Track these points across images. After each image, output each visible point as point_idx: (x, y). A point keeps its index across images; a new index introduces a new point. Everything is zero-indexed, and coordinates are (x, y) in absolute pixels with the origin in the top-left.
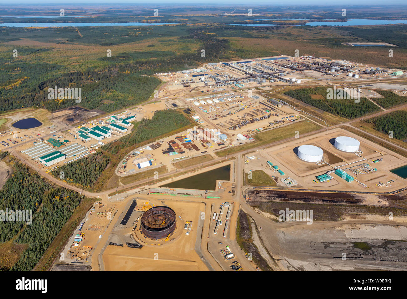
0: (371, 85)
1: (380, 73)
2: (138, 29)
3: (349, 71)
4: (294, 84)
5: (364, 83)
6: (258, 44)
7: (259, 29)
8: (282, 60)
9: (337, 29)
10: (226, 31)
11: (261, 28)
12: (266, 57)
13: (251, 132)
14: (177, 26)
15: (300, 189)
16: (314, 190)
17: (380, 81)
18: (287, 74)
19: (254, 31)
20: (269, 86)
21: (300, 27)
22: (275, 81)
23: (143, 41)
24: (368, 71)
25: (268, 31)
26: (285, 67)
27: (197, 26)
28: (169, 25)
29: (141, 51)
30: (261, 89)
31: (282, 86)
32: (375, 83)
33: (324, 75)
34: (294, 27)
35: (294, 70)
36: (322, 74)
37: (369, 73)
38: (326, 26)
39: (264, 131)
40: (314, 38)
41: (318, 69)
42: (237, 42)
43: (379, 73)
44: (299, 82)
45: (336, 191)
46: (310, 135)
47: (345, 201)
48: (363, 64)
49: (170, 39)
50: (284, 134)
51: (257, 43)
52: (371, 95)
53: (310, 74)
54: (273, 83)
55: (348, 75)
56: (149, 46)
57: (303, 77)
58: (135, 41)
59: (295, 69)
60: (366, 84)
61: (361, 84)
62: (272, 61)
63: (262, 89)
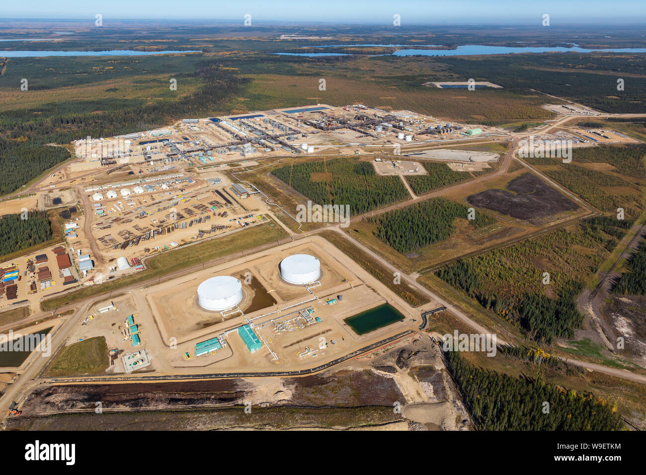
0: (423, 152)
1: (449, 131)
2: (115, 61)
3: (403, 130)
4: (301, 155)
5: (414, 149)
6: (295, 86)
7: (315, 61)
8: (312, 113)
9: (433, 60)
10: (259, 65)
11: (319, 59)
12: (292, 107)
13: (151, 251)
14: (187, 55)
15: (144, 377)
16: (170, 376)
17: (442, 145)
18: (303, 136)
19: (306, 65)
20: (256, 160)
21: (379, 58)
22: (273, 150)
23: (107, 82)
24: (432, 129)
25: (328, 64)
26: (308, 125)
27: (221, 56)
28: (173, 55)
29: (86, 99)
30: (238, 165)
31: (279, 158)
32: (431, 149)
33: (360, 137)
34: (371, 58)
35: (319, 128)
36: (360, 134)
37: (432, 133)
38: (420, 56)
39: (177, 249)
40: (389, 74)
41: (357, 128)
42: (263, 82)
43: (447, 132)
44: (311, 150)
45: (213, 375)
46: (254, 253)
47: (213, 397)
48: (434, 116)
49: (155, 77)
50: (207, 254)
51: (294, 84)
52: (410, 171)
53: (341, 135)
54: (269, 153)
55: (397, 137)
56: (107, 91)
57: (325, 140)
58: (91, 82)
59: (322, 128)
60: (417, 151)
61: (408, 152)
62: (297, 114)
63: (241, 165)
